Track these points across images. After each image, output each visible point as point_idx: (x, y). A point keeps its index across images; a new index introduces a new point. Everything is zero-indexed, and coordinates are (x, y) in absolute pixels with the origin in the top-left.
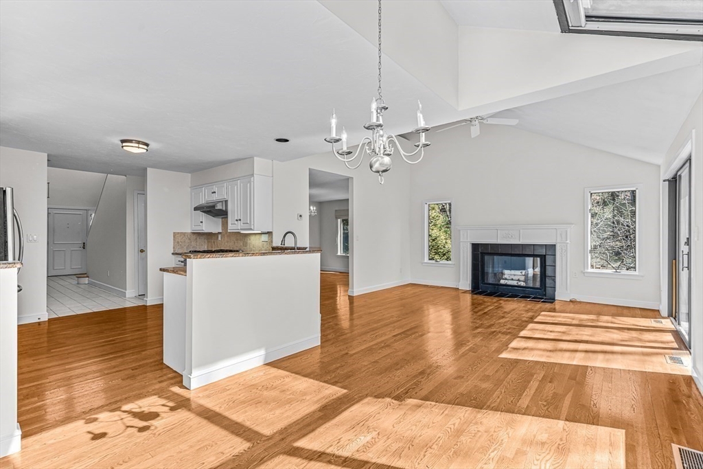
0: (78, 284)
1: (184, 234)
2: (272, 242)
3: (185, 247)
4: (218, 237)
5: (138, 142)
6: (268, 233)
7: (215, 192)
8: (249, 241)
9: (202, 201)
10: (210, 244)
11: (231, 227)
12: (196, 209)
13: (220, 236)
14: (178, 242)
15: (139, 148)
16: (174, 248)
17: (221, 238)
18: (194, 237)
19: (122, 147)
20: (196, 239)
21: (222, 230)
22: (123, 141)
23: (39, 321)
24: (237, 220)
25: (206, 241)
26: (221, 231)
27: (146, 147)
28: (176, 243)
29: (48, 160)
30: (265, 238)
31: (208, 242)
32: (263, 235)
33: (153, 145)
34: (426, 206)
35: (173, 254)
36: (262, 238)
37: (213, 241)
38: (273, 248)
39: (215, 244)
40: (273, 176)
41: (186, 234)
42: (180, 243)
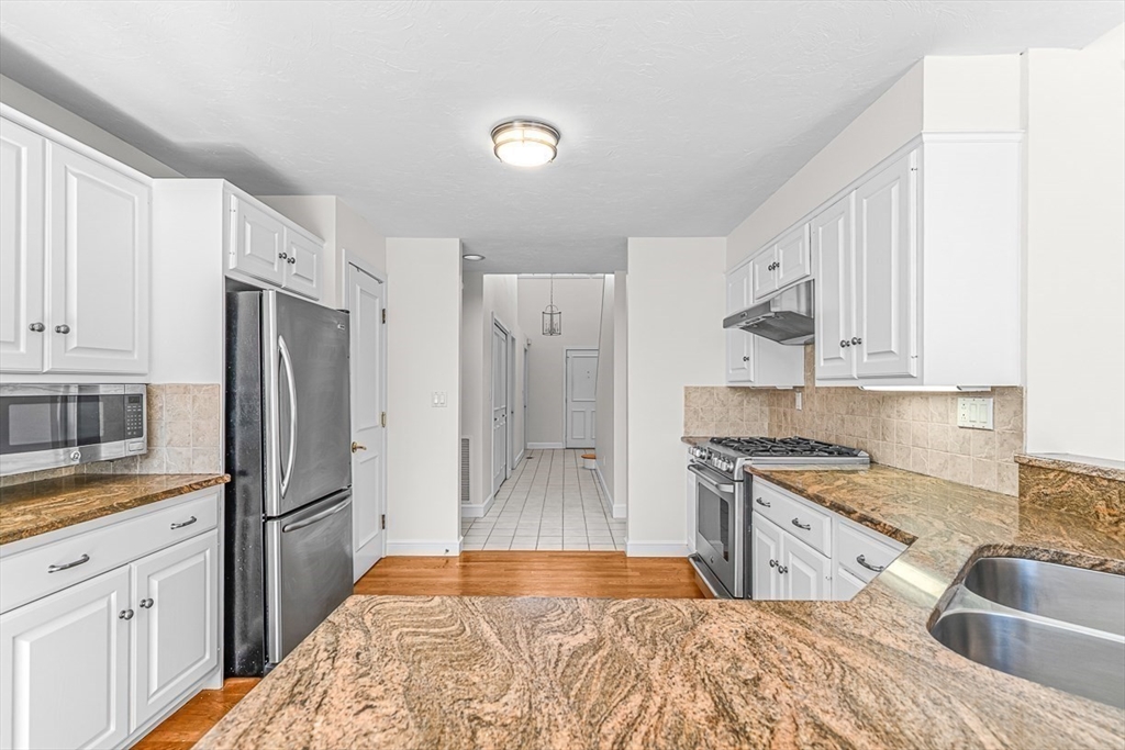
0: (583, 467)
1: (710, 391)
3: (713, 424)
4: (794, 401)
6: (999, 391)
7: (776, 265)
8: (895, 421)
9: (749, 300)
10: (775, 418)
11: (822, 372)
12: (728, 323)
13: (799, 397)
14: (696, 412)
16: (686, 425)
17: (803, 403)
18: (736, 398)
20: (741, 403)
21: (803, 379)
23: (447, 554)
24: (844, 344)
25: (766, 409)
26: (799, 383)
28: (691, 414)
31: (772, 412)
32: (961, 400)
35: (683, 439)
36: (960, 411)
37: (785, 414)
38: (1028, 468)
39: (786, 419)
40: (1025, 127)
41: (715, 392)
42: (701, 414)
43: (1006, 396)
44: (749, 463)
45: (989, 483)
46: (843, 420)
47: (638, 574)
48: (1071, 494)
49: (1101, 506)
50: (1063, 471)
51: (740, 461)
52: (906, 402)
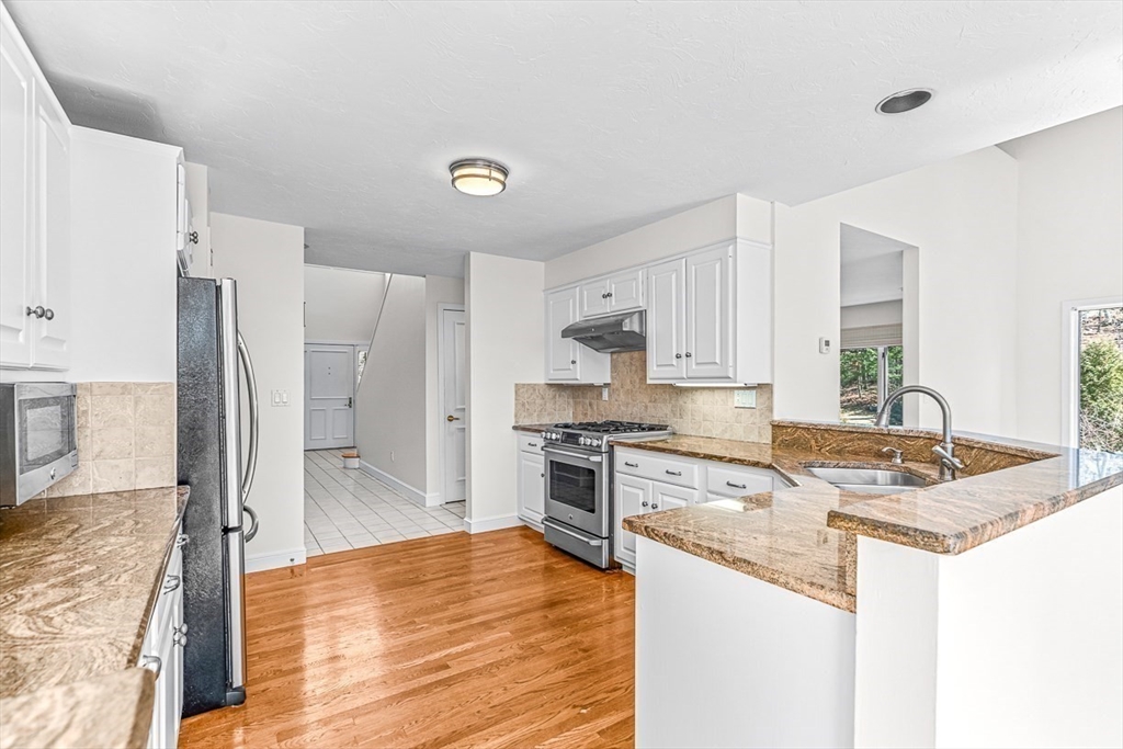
0: (345, 468)
1: (533, 387)
2: (771, 410)
3: (535, 414)
4: (601, 394)
5: (489, 164)
6: (760, 386)
7: (609, 295)
8: (689, 405)
9: (576, 317)
10: (580, 408)
11: (655, 374)
12: (566, 333)
13: (606, 391)
14: (523, 405)
15: (490, 178)
16: (516, 416)
17: (610, 396)
18: (551, 393)
19: (453, 181)
20: (553, 397)
21: (612, 378)
22: (455, 166)
23: (290, 564)
24: (679, 357)
25: (571, 401)
26: (609, 382)
27: (501, 177)
28: (520, 406)
29: (306, 246)
30: (749, 399)
31: (576, 403)
32: (742, 392)
33: (518, 171)
34: (1074, 316)
35: (515, 428)
36: (736, 398)
37: (591, 404)
38: (777, 427)
39: (592, 408)
40: (773, 243)
41: (537, 388)
42: (527, 406)
43: (763, 389)
44: (612, 439)
45: (754, 438)
46: (646, 407)
47: (492, 545)
48: (800, 437)
49: (813, 442)
50: (796, 426)
51: (605, 438)
52: (698, 393)
